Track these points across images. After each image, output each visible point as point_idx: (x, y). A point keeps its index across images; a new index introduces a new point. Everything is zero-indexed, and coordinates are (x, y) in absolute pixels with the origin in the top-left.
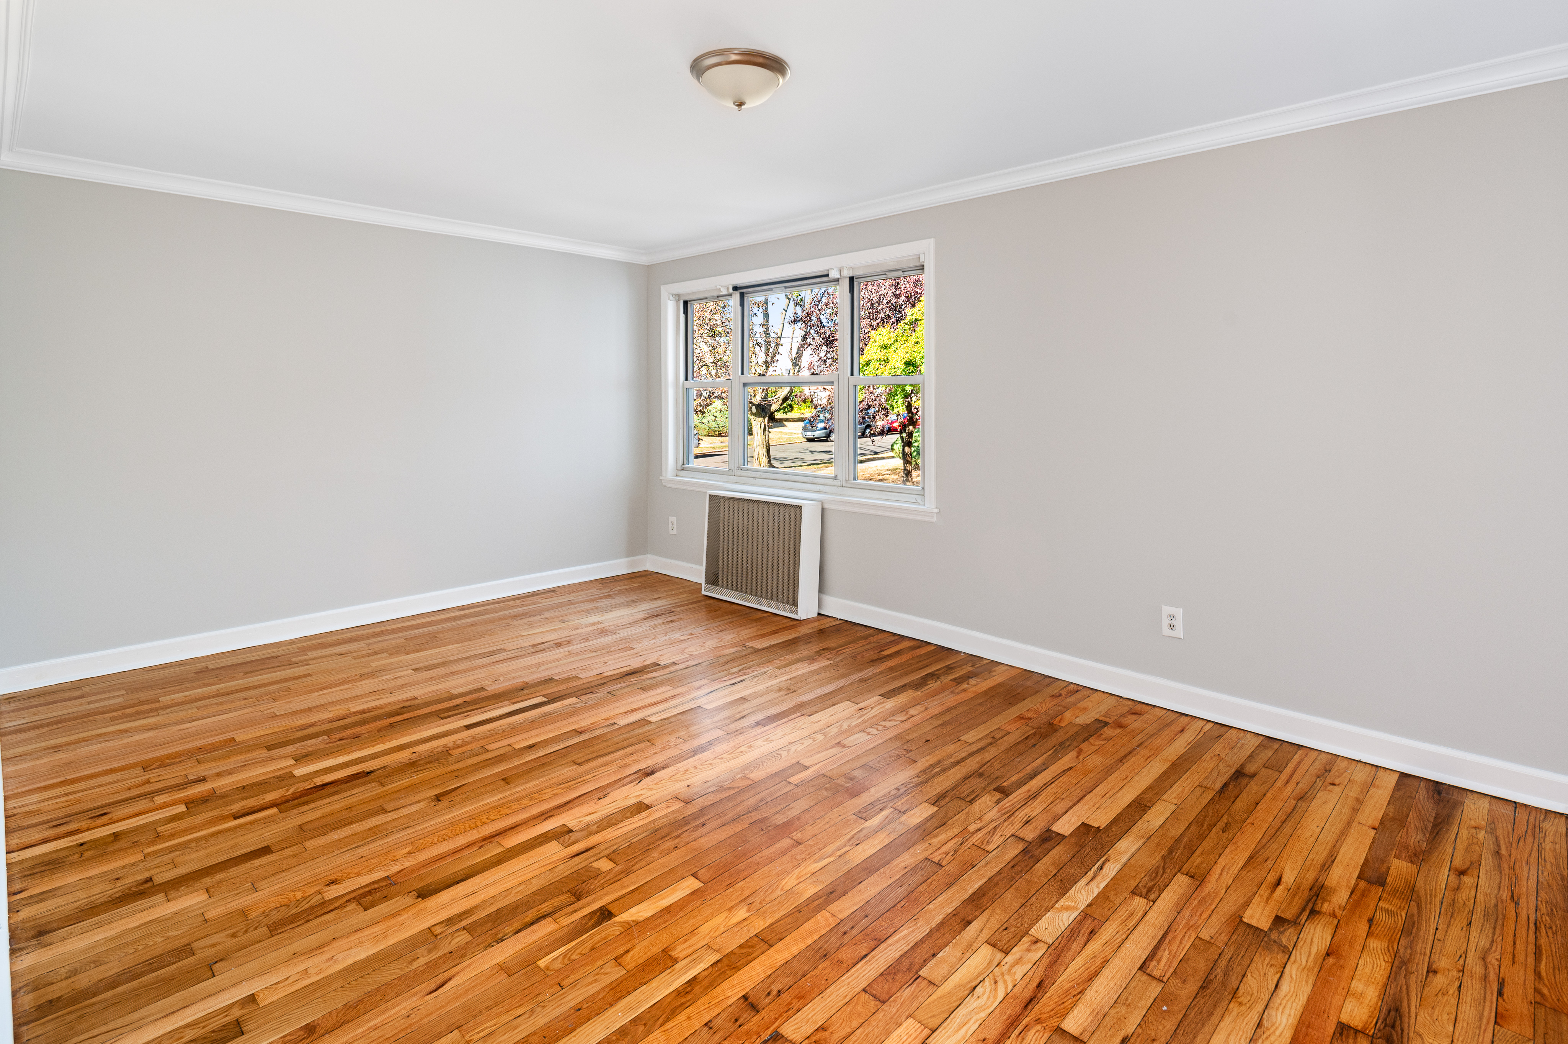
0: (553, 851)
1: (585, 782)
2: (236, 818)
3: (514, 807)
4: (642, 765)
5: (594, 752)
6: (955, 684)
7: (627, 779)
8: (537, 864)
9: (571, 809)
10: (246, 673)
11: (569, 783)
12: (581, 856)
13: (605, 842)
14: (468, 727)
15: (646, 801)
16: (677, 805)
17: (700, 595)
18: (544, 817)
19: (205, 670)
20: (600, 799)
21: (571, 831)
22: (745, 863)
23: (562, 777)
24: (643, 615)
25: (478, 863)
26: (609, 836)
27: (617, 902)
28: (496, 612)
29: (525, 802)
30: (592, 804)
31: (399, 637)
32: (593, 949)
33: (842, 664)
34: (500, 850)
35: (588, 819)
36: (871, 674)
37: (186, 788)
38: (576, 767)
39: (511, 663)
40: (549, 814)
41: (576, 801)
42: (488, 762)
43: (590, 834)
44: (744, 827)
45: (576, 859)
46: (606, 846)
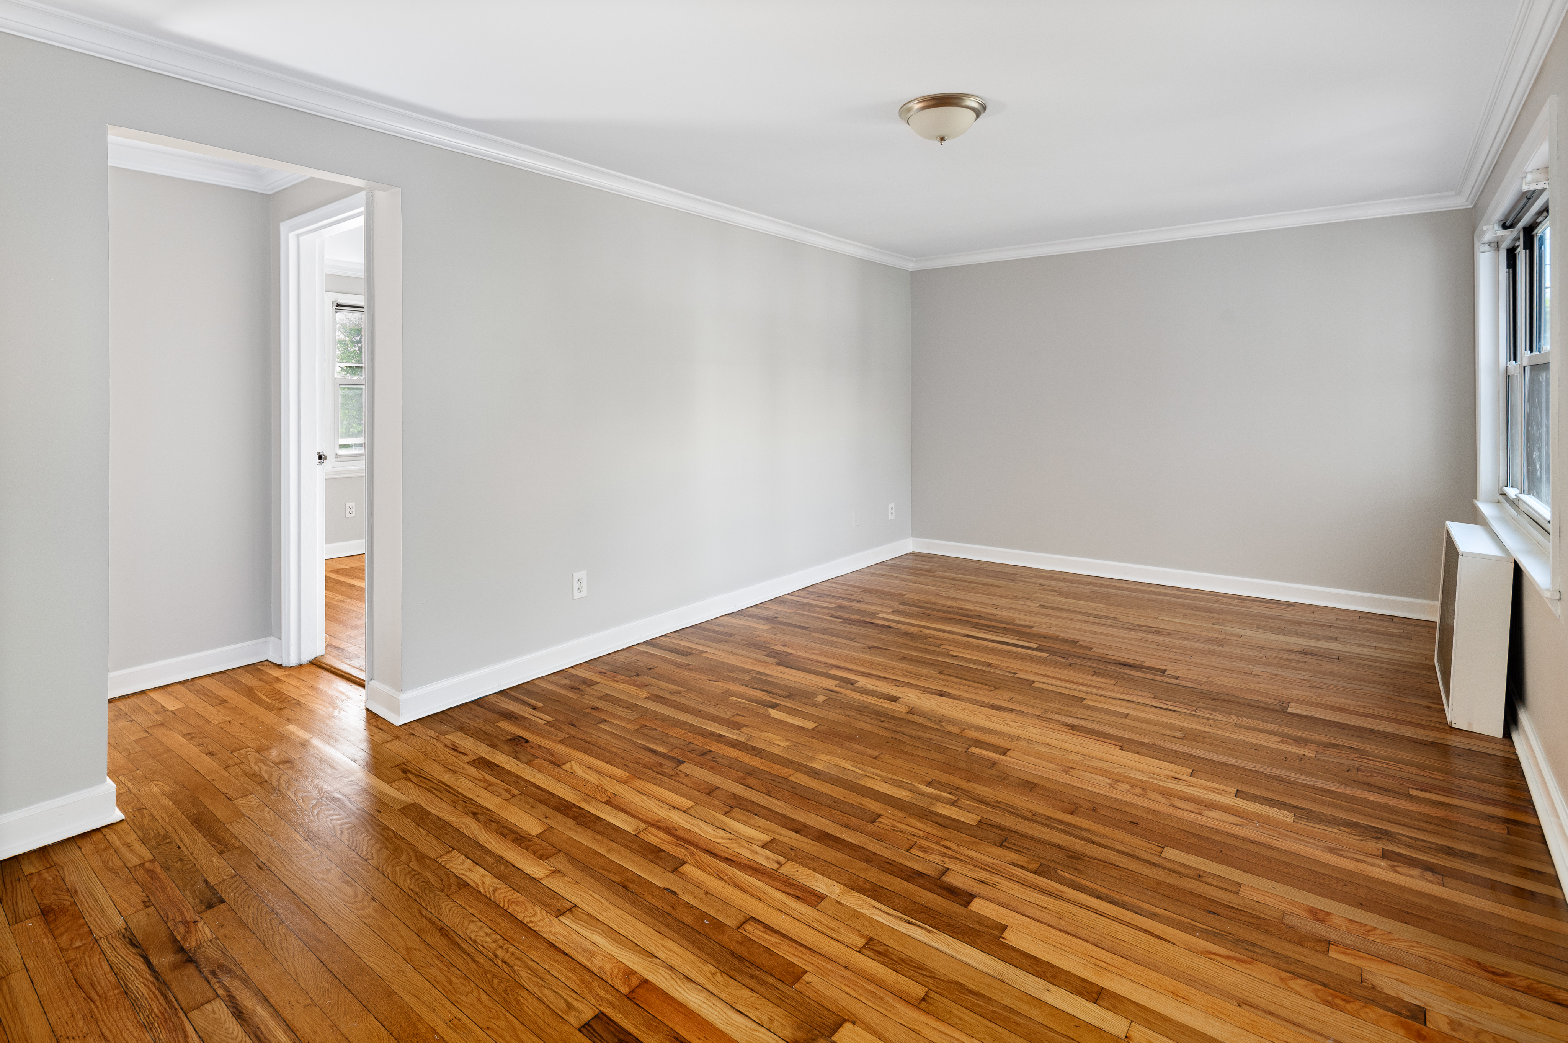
1: (916, 679)
2: (831, 616)
4: (950, 691)
5: (964, 674)
8: (814, 681)
9: (879, 680)
12: (828, 691)
20: (896, 685)
23: (918, 671)
26: (852, 695)
27: (786, 707)
32: (745, 708)
37: (851, 601)
39: (1093, 626)
42: (925, 650)
44: (887, 736)
45: (824, 690)
46: (843, 696)
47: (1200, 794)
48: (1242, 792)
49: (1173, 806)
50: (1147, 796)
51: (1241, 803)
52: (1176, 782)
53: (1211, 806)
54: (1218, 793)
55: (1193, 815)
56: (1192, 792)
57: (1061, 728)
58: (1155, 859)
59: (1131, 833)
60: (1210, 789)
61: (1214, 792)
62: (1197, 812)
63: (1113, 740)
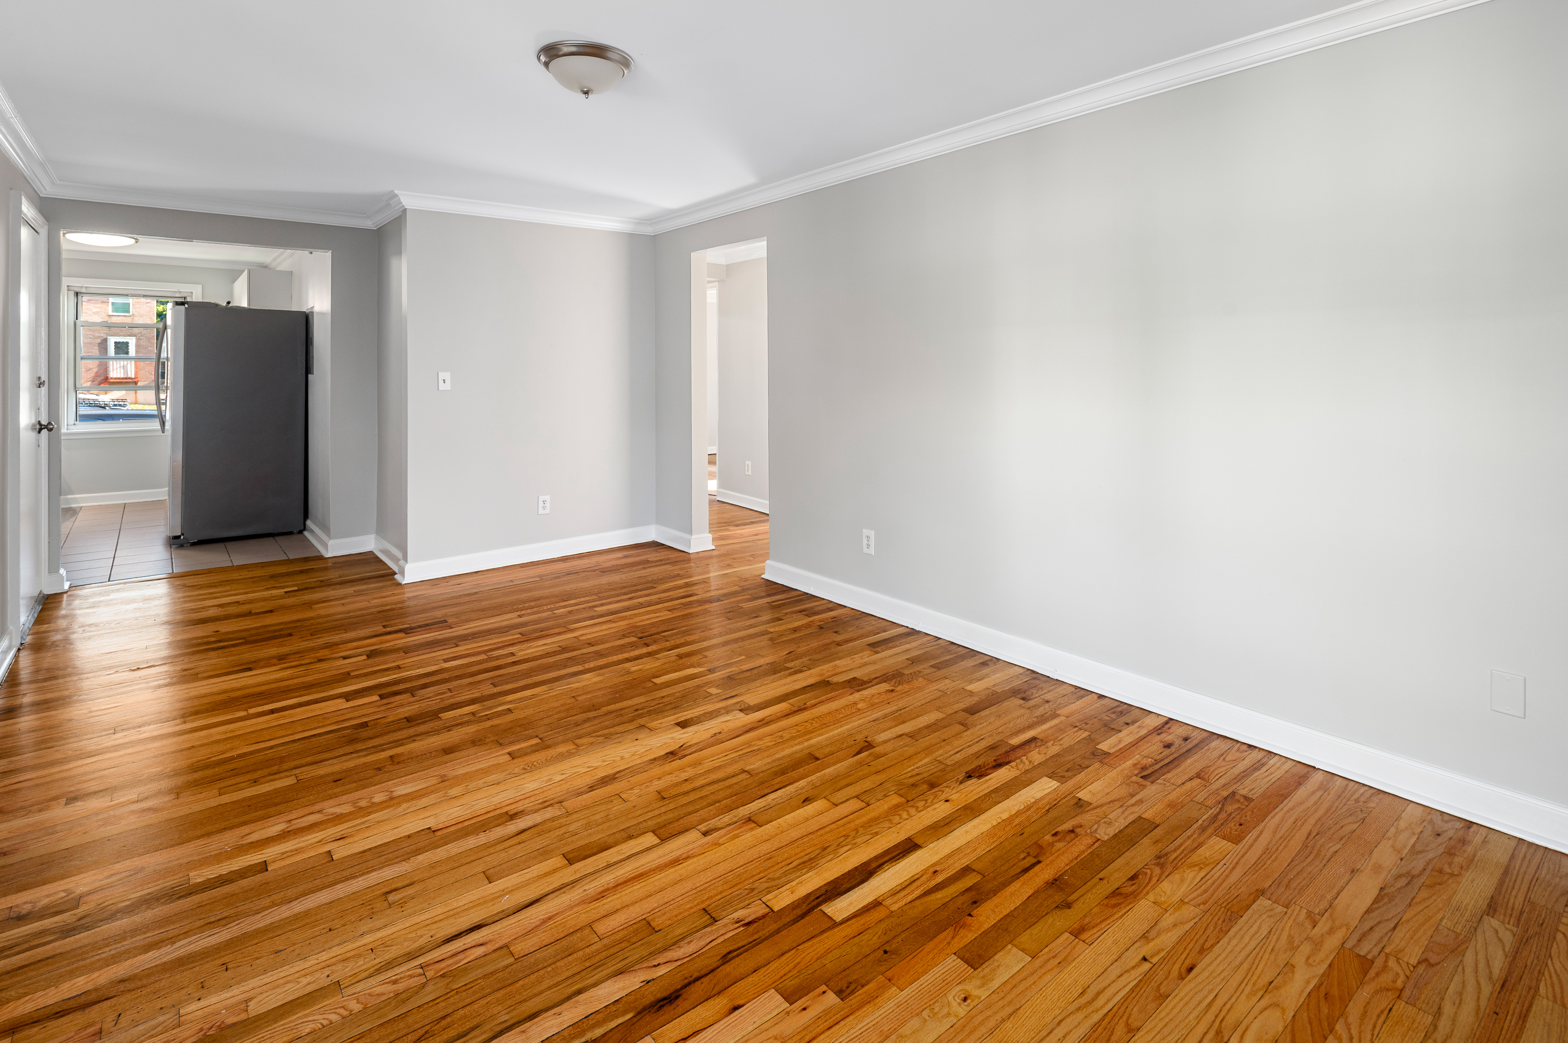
0: (751, 699)
3: (794, 731)
4: (678, 764)
7: (694, 750)
11: (750, 750)
13: (713, 703)
15: (679, 728)
16: (651, 725)
18: (765, 721)
21: (741, 710)
26: (709, 706)
30: (726, 729)
34: (790, 701)
35: (728, 718)
38: (747, 768)
40: (761, 723)
41: (741, 732)
43: (725, 708)
45: (734, 694)
46: (713, 700)
47: (304, 839)
48: (261, 872)
49: (319, 812)
50: (350, 804)
51: (255, 858)
52: (338, 836)
53: (284, 836)
54: (287, 852)
55: (294, 817)
56: (314, 835)
57: (520, 807)
58: (297, 771)
59: (332, 774)
60: (298, 851)
61: (292, 851)
62: (293, 822)
63: (453, 833)
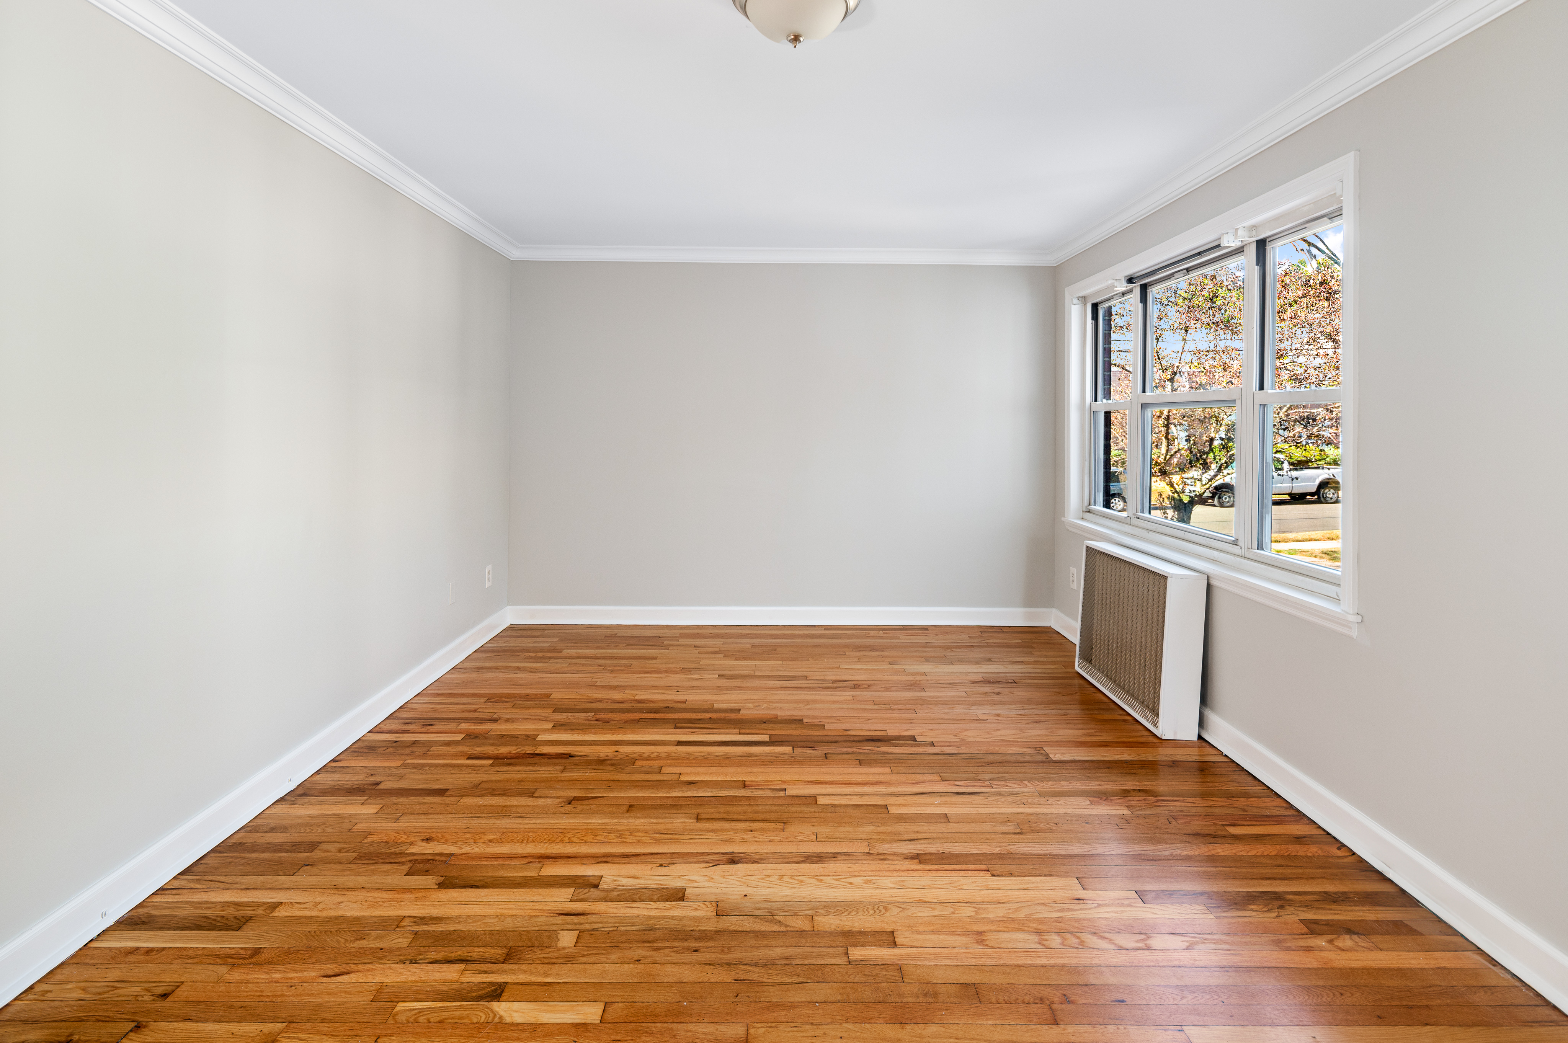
1: (677, 841)
2: (469, 758)
4: (737, 849)
5: (728, 812)
6: (1305, 930)
8: (531, 904)
9: (629, 863)
10: (628, 645)
12: (567, 917)
14: (680, 743)
17: (1072, 671)
18: (601, 860)
19: (614, 636)
20: (661, 865)
22: (665, 1025)
23: (670, 826)
24: (979, 678)
25: (506, 877)
26: (612, 910)
27: (520, 987)
28: (849, 639)
29: (612, 836)
31: (747, 643)
32: (441, 1022)
33: (1141, 821)
36: (1167, 853)
37: (482, 723)
38: (692, 821)
39: (795, 693)
40: (605, 859)
41: (642, 857)
42: (648, 784)
44: (725, 980)
45: (561, 918)
46: (599, 919)
